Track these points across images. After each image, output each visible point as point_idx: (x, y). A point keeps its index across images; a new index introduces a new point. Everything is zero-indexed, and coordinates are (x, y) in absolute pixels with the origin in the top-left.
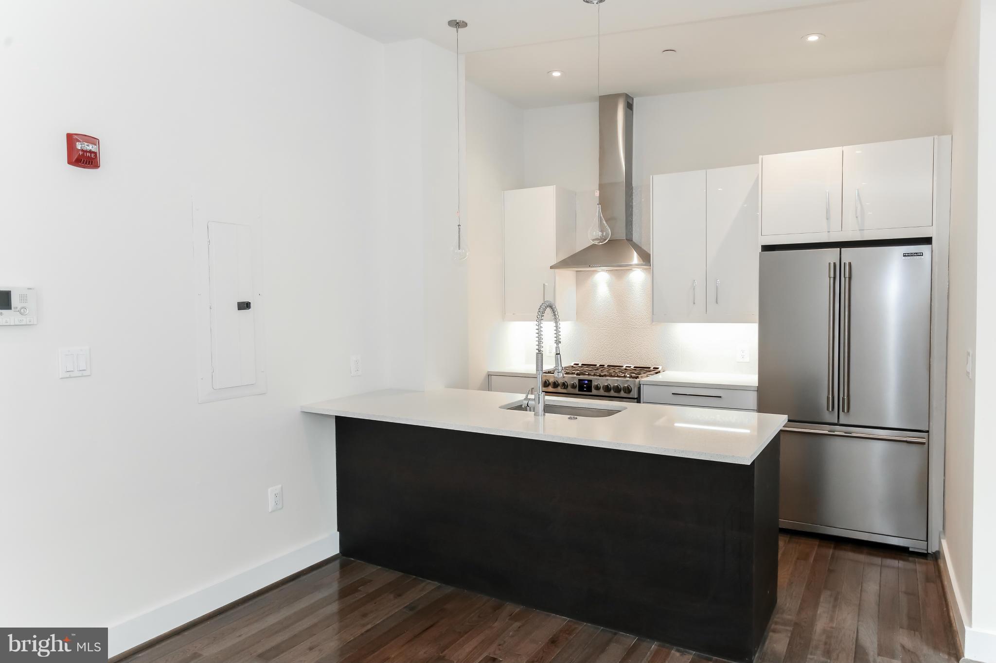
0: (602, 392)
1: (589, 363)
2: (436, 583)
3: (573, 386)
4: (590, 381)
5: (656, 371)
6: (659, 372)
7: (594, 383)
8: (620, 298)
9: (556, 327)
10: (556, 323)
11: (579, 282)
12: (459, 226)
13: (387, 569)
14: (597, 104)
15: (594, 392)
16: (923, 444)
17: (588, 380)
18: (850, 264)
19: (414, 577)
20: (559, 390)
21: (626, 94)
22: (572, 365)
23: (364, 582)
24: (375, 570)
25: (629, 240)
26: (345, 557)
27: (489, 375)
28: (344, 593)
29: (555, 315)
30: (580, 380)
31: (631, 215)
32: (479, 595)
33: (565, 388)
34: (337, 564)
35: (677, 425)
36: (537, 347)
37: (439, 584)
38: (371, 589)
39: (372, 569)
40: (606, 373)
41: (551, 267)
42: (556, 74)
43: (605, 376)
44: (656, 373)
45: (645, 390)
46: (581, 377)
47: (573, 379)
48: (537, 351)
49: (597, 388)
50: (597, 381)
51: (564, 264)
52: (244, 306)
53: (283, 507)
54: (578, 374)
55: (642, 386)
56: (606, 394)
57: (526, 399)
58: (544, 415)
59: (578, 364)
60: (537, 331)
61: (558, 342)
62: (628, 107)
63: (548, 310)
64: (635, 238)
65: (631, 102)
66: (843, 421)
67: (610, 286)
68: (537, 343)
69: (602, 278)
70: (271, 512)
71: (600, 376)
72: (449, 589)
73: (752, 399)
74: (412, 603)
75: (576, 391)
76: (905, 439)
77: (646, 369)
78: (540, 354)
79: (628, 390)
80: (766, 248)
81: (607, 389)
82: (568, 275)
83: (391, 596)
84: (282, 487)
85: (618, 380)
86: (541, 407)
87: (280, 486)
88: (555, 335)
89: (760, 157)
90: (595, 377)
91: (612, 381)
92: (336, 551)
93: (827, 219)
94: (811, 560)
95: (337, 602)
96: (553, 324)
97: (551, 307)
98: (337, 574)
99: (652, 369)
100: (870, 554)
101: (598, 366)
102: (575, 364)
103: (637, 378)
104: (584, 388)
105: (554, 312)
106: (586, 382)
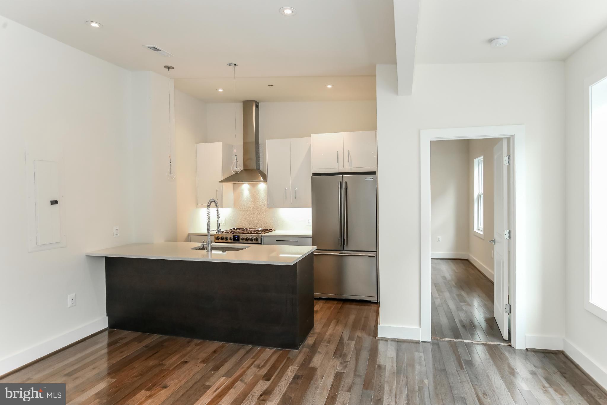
0: (244, 241)
1: (240, 228)
2: (160, 335)
3: (231, 239)
4: (239, 236)
5: (271, 230)
6: (272, 231)
7: (241, 237)
8: (254, 196)
9: (218, 210)
10: (217, 209)
11: (235, 189)
12: (170, 163)
13: (134, 332)
14: (242, 104)
15: (241, 241)
16: (374, 256)
17: (238, 236)
18: (346, 182)
19: (148, 334)
20: (224, 241)
21: (255, 101)
22: (232, 229)
23: (121, 339)
24: (127, 333)
25: (258, 169)
26: (111, 329)
27: (189, 235)
28: (110, 345)
29: (217, 205)
30: (234, 236)
31: (259, 157)
32: (181, 338)
33: (227, 240)
34: (106, 333)
35: (281, 255)
36: (207, 220)
37: (161, 335)
38: (124, 341)
39: (126, 332)
40: (247, 232)
41: (220, 182)
42: (221, 90)
43: (246, 233)
44: (271, 231)
45: (265, 240)
46: (235, 234)
47: (230, 236)
48: (208, 222)
49: (242, 239)
50: (242, 236)
51: (226, 180)
52: (54, 202)
53: (76, 305)
54: (233, 233)
55: (263, 237)
56: (246, 242)
57: (203, 244)
58: (211, 251)
59: (235, 229)
60: (207, 213)
61: (218, 218)
62: (256, 107)
63: (213, 203)
64: (261, 168)
65: (258, 105)
66: (345, 249)
67: (250, 191)
68: (207, 218)
69: (245, 187)
70: (70, 307)
71: (244, 234)
72: (166, 337)
73: (310, 240)
74: (147, 345)
75: (233, 241)
76: (367, 255)
77: (266, 230)
78: (209, 224)
79: (256, 240)
80: (315, 175)
81: (247, 239)
82: (229, 185)
83: (136, 343)
84: (75, 295)
85: (251, 235)
86: (209, 248)
87: (75, 294)
88: (217, 215)
89: (311, 135)
90: (242, 234)
91: (249, 236)
92: (106, 326)
93: (338, 163)
94: (332, 309)
95: (107, 348)
96: (216, 209)
97: (214, 201)
98: (107, 337)
99: (269, 229)
100: (356, 305)
101: (244, 229)
102: (233, 229)
103: (260, 234)
104: (236, 239)
105: (216, 204)
106: (237, 237)
